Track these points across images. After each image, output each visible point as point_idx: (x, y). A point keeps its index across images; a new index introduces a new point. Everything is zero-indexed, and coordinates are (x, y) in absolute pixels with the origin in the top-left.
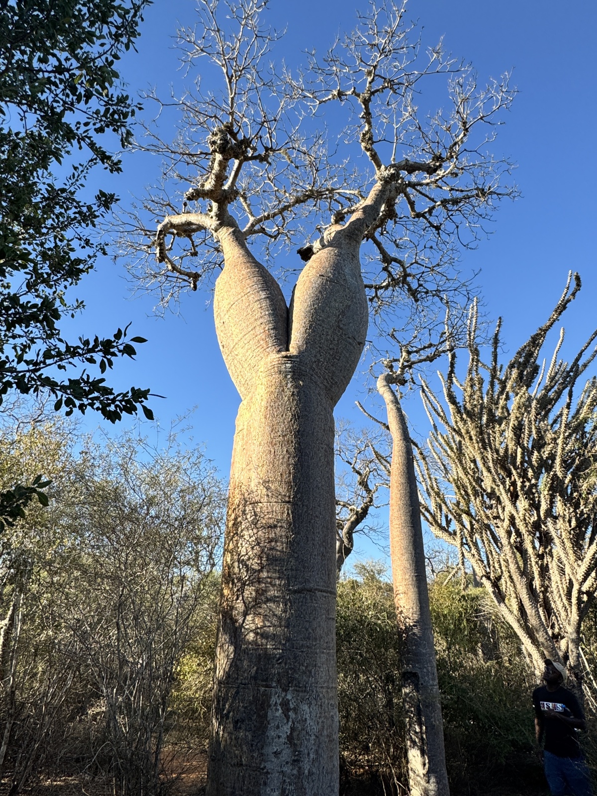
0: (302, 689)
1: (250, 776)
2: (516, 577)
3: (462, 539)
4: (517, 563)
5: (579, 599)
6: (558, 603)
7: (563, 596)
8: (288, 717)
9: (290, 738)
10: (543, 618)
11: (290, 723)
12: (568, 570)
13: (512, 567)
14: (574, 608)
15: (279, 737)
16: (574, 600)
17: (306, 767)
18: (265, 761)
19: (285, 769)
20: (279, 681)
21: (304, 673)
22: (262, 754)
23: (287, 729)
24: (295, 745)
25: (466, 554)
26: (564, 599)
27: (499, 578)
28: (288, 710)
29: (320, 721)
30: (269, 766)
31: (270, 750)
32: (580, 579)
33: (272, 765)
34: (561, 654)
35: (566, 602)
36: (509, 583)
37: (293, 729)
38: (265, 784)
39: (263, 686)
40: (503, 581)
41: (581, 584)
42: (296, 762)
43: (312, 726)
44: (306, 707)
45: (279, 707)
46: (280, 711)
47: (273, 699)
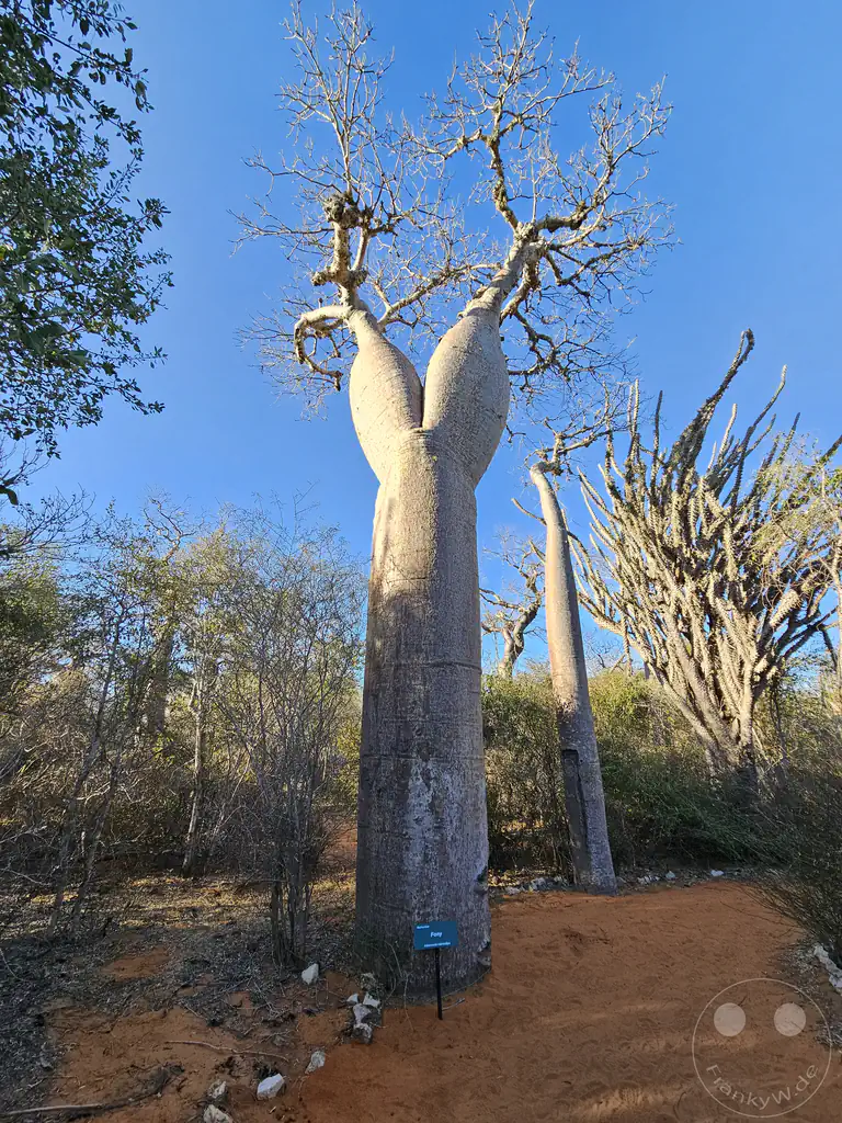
0: (443, 759)
1: (392, 841)
2: (684, 660)
3: (627, 627)
4: (685, 647)
5: (752, 680)
6: (728, 684)
7: (734, 677)
8: (428, 786)
9: (432, 806)
10: (713, 701)
11: (431, 792)
12: (740, 651)
13: (680, 651)
14: (747, 689)
15: (420, 805)
16: (747, 681)
17: (449, 832)
18: (407, 828)
19: (427, 835)
20: (418, 752)
21: (445, 743)
22: (404, 821)
23: (428, 797)
24: (437, 812)
25: (631, 642)
26: (736, 680)
27: (666, 664)
28: (429, 779)
29: (463, 790)
30: (410, 832)
31: (411, 818)
32: (754, 660)
33: (415, 831)
34: (733, 735)
35: (738, 684)
36: (676, 668)
37: (434, 798)
38: (407, 849)
39: (403, 757)
40: (670, 666)
41: (754, 665)
42: (439, 828)
43: (454, 793)
44: (448, 777)
45: (419, 777)
46: (421, 780)
47: (414, 769)
